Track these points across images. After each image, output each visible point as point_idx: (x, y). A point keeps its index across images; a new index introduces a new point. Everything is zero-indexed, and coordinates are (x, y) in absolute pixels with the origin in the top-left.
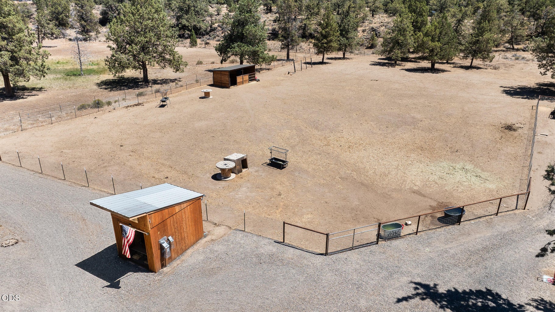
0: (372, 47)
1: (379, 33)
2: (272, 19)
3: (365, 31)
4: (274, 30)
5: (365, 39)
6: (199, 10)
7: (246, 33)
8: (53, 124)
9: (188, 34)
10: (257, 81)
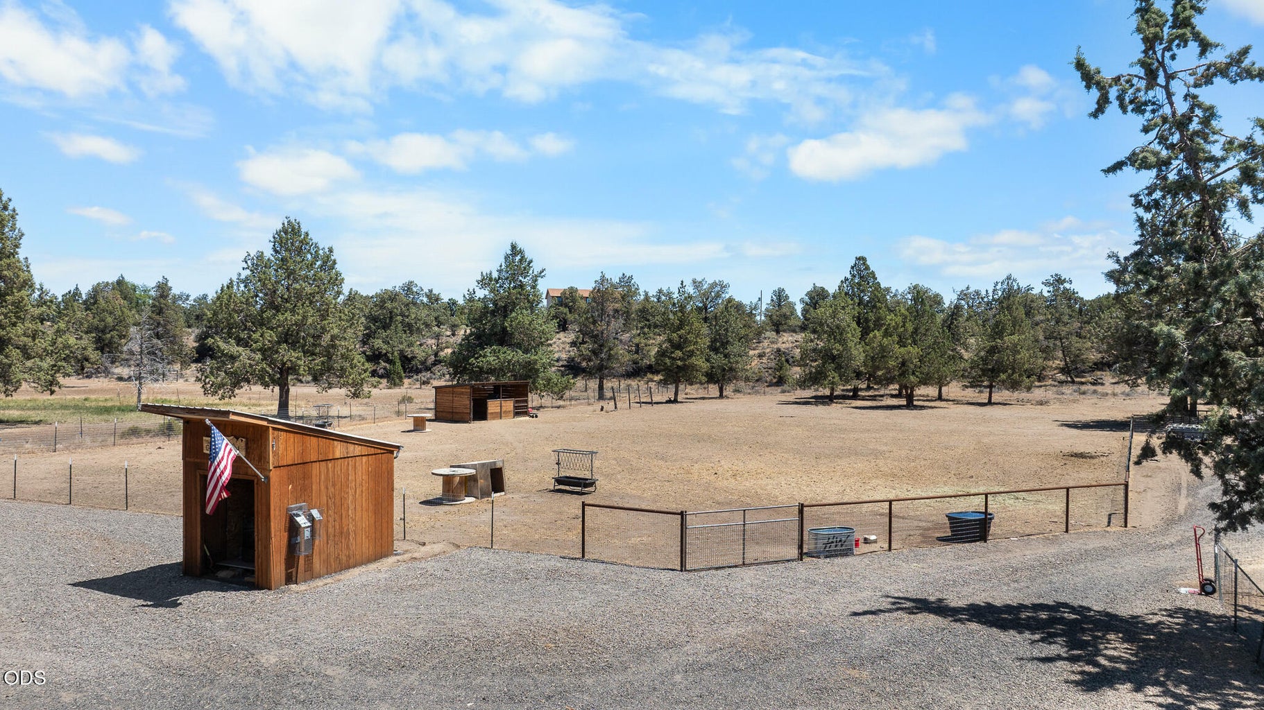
0: (780, 381)
1: (792, 357)
2: (569, 340)
3: (762, 356)
4: (571, 360)
5: (765, 368)
6: (413, 322)
7: (511, 326)
8: (58, 452)
9: (385, 368)
10: (533, 417)
